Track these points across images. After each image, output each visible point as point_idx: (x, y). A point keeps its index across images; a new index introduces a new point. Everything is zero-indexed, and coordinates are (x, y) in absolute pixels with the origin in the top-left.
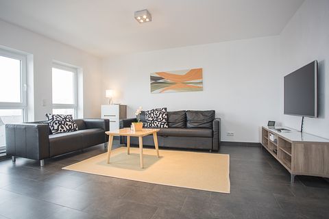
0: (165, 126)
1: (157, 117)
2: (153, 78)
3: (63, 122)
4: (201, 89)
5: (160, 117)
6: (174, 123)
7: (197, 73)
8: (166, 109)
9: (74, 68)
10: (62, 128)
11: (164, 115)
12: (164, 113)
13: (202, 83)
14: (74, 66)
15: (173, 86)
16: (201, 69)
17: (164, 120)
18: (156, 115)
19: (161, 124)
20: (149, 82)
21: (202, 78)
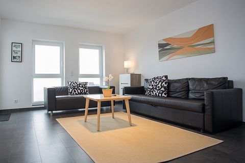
0: (163, 95)
1: (156, 86)
2: (161, 46)
3: (76, 87)
4: (213, 51)
5: (159, 85)
6: (175, 92)
8: (166, 77)
9: (99, 46)
10: (75, 91)
11: (164, 83)
12: (164, 80)
13: (213, 42)
14: (100, 45)
17: (163, 89)
18: (156, 83)
19: (159, 93)
20: (157, 49)
21: (213, 36)
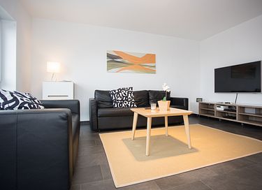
0: (135, 105)
1: (126, 97)
2: (109, 56)
5: (129, 96)
7: (151, 58)
8: (132, 88)
11: (132, 95)
12: (131, 92)
13: (154, 67)
15: (130, 66)
16: (154, 55)
17: (133, 100)
18: (125, 94)
19: (131, 104)
20: (106, 59)
21: (155, 62)
